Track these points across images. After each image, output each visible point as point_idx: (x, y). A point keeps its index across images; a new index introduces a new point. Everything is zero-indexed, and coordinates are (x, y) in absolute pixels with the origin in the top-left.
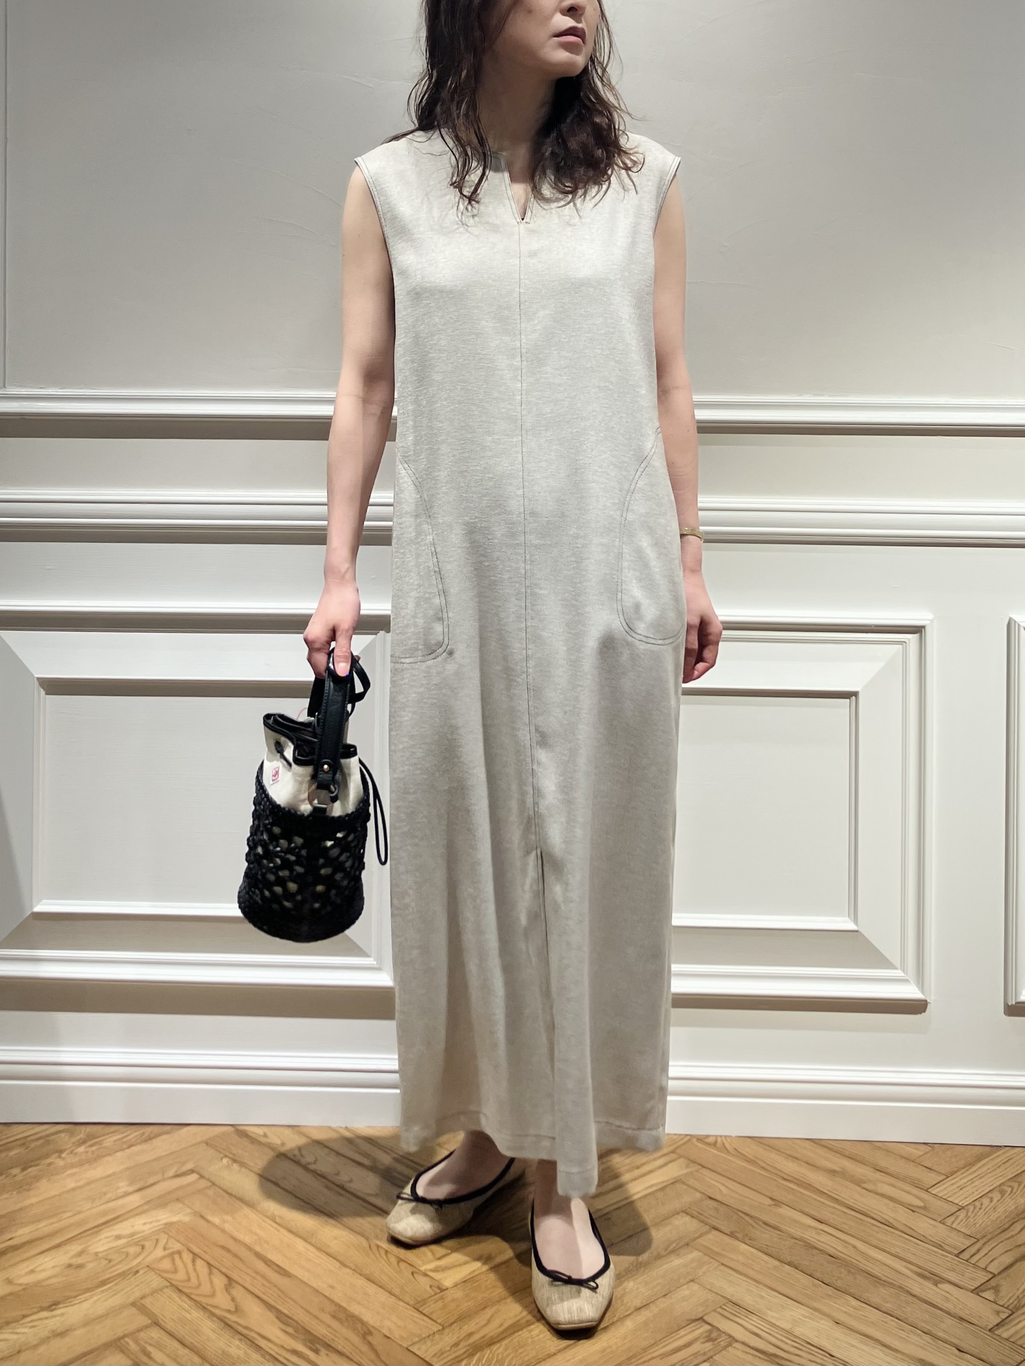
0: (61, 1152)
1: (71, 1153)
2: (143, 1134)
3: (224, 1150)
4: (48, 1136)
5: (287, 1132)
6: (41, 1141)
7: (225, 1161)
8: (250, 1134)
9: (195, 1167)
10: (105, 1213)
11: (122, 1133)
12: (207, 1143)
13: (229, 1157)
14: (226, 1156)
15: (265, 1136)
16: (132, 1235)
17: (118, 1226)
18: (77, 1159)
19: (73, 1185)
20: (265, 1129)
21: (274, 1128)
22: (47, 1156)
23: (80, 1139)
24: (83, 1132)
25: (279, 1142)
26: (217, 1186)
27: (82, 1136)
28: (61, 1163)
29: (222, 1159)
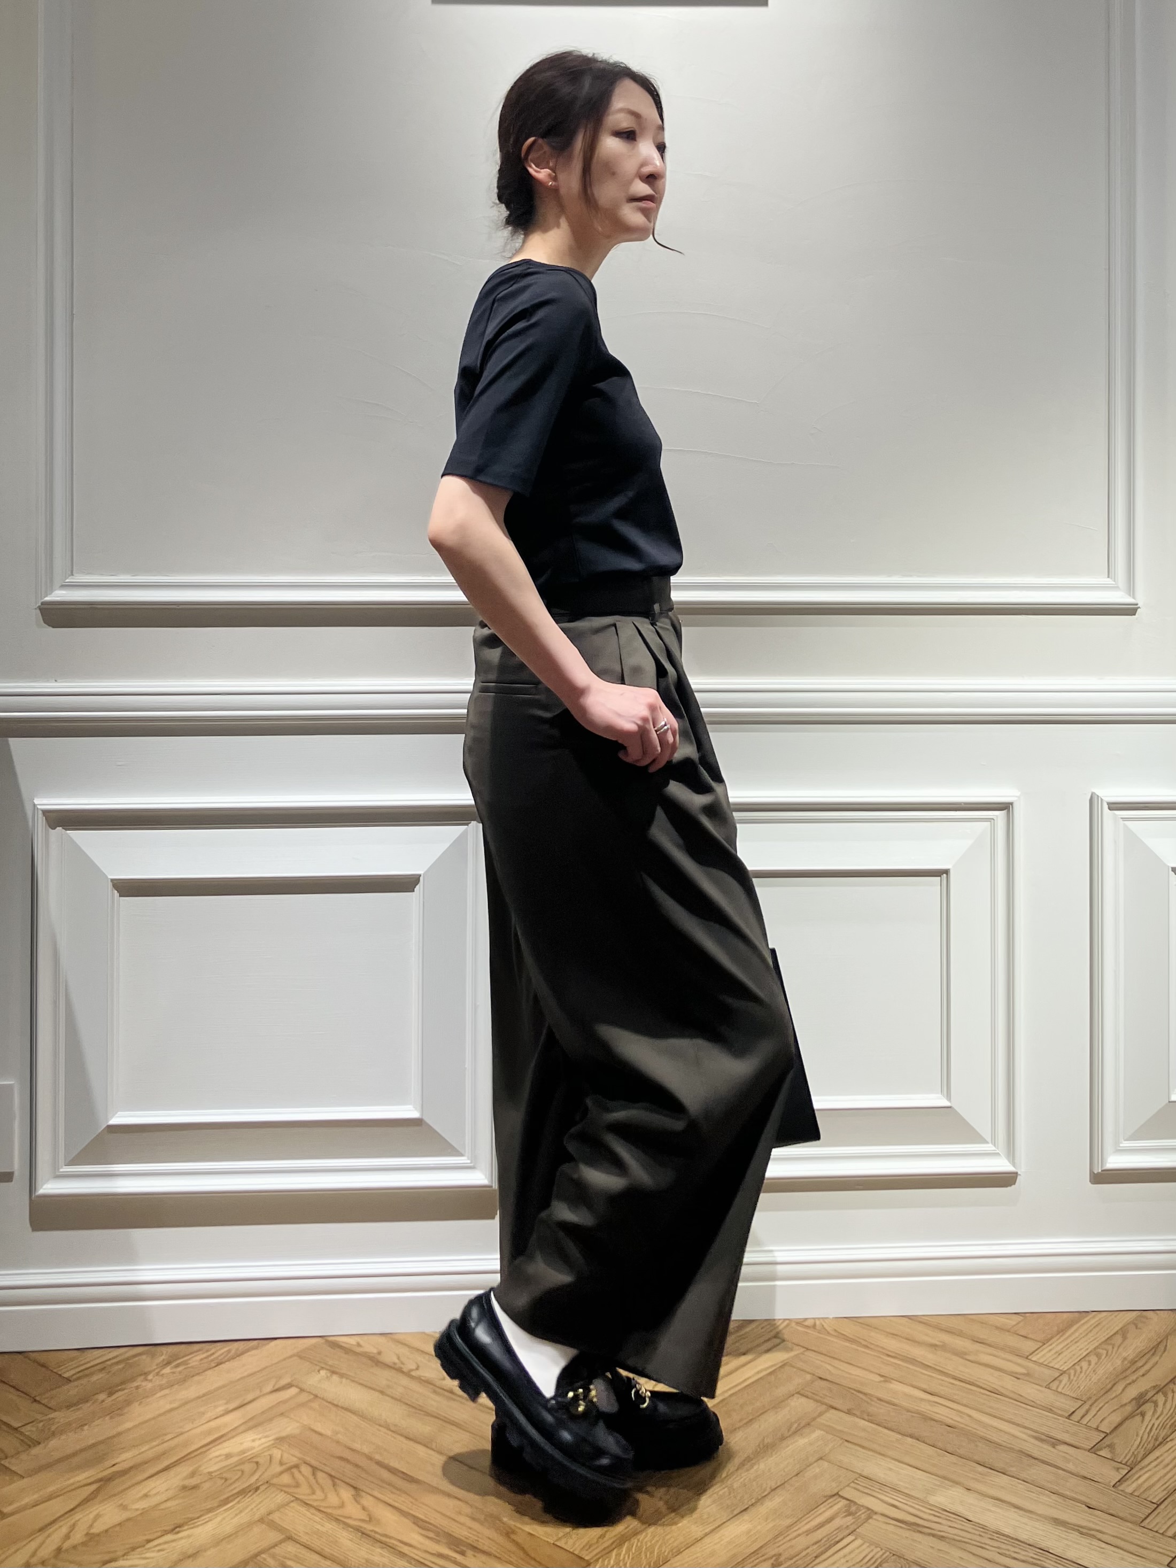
0: (146, 1374)
1: (158, 1374)
2: (229, 1351)
3: (319, 1362)
4: (128, 1359)
5: (382, 1340)
6: (120, 1366)
7: (323, 1373)
8: (343, 1345)
9: (292, 1381)
10: (209, 1432)
11: (207, 1351)
12: (301, 1357)
13: (327, 1370)
14: (322, 1368)
15: (359, 1345)
16: (243, 1452)
17: (225, 1444)
18: (164, 1381)
19: (168, 1407)
20: (358, 1339)
21: (366, 1337)
22: (133, 1379)
23: (164, 1360)
24: (166, 1352)
25: (375, 1351)
26: (320, 1398)
27: (163, 1357)
28: (149, 1385)
29: (319, 1371)
